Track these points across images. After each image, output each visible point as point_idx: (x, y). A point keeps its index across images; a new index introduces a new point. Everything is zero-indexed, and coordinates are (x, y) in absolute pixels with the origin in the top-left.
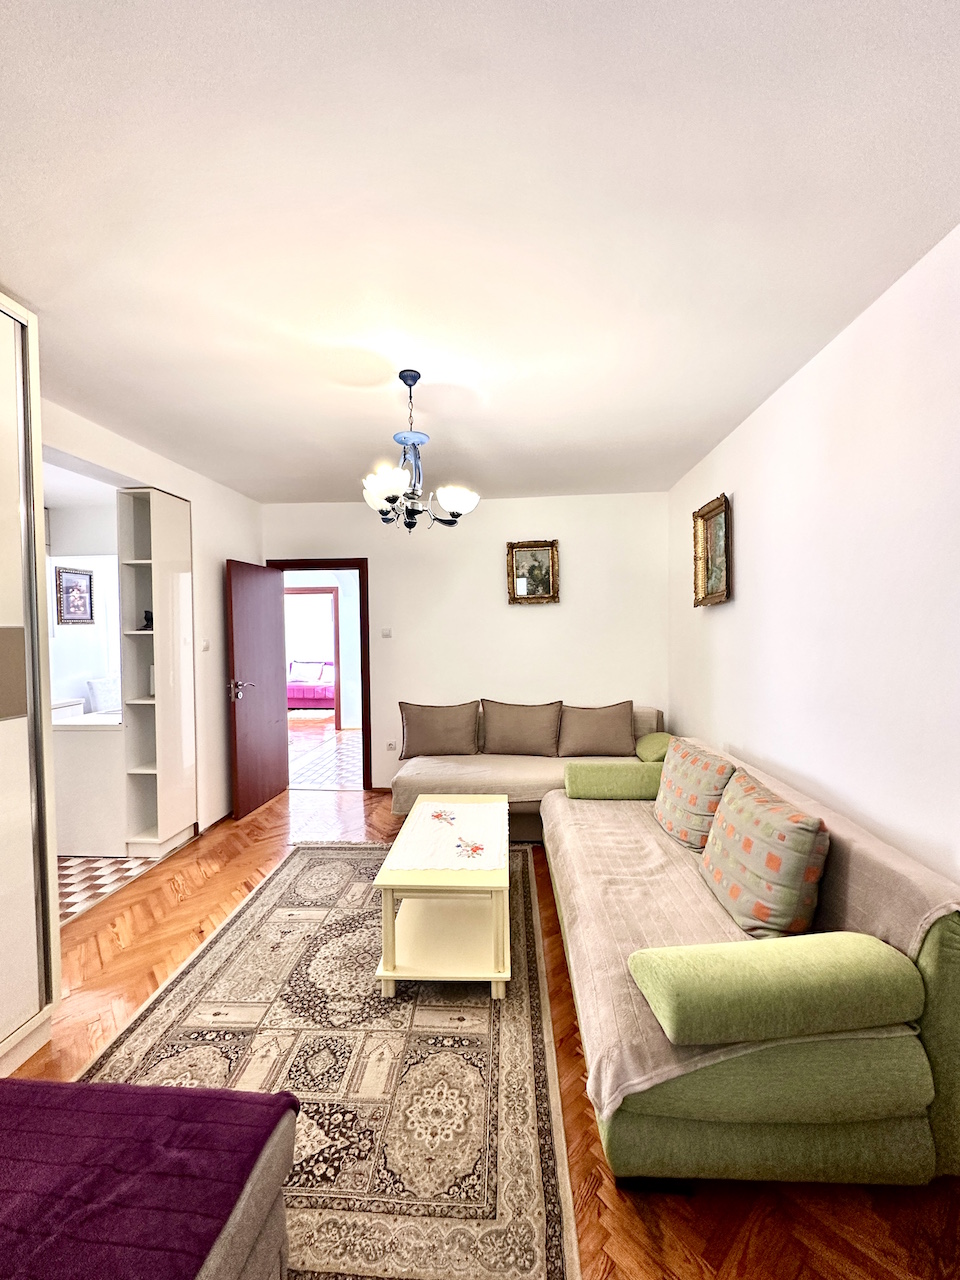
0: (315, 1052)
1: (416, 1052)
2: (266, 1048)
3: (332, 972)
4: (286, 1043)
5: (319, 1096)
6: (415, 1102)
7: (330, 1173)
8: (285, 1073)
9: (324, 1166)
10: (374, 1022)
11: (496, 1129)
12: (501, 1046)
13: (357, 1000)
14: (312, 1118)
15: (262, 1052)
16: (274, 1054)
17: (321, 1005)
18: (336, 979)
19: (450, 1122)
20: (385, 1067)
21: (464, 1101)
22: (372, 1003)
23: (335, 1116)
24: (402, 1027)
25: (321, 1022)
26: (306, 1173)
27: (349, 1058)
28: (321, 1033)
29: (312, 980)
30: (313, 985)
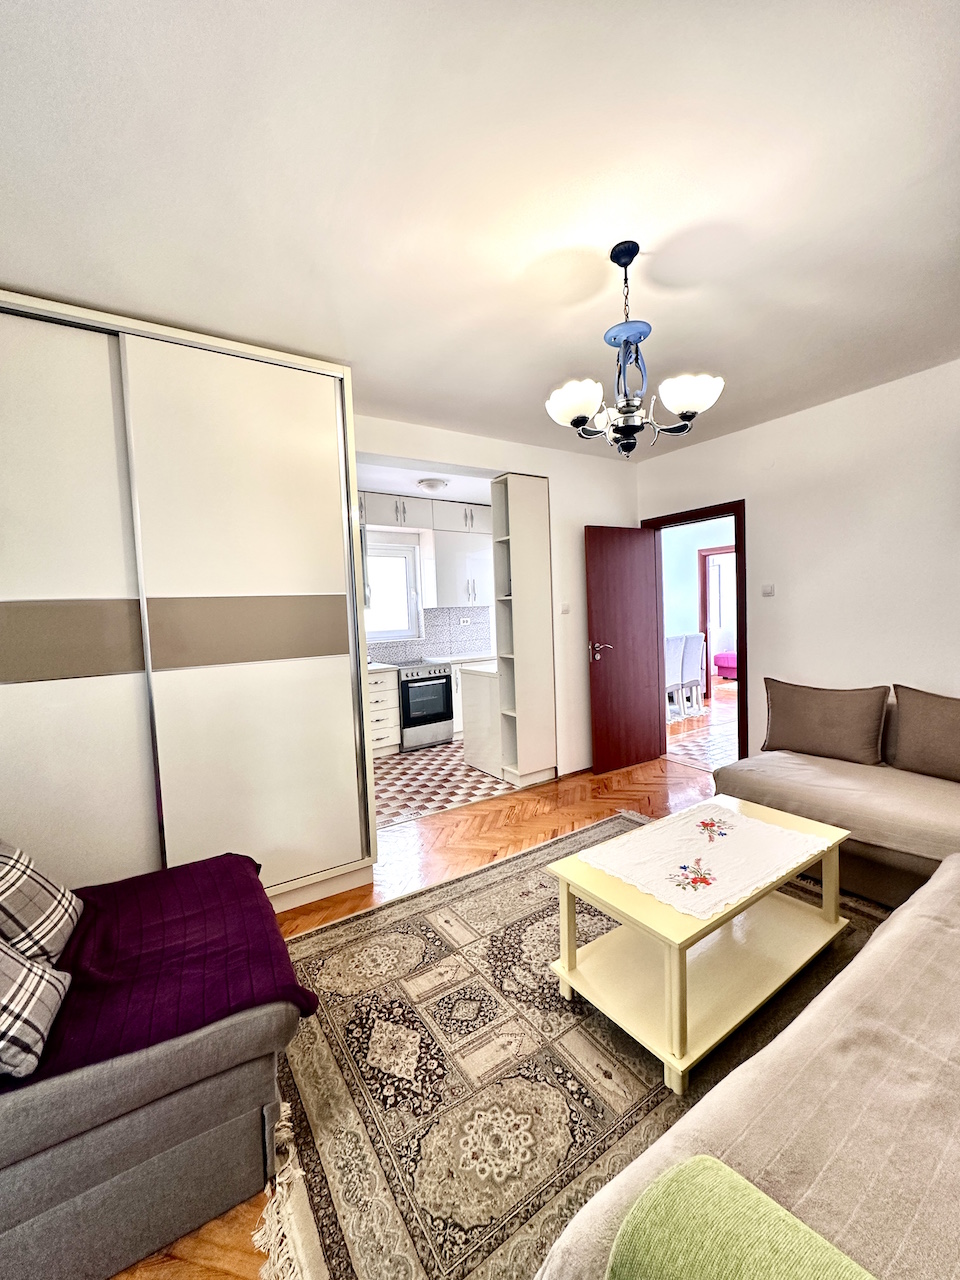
0: (469, 999)
1: (536, 1066)
2: (448, 969)
3: (543, 941)
4: (462, 974)
5: (441, 1036)
6: (490, 1111)
7: (390, 1101)
8: (440, 997)
9: (392, 1092)
10: (532, 1010)
11: (527, 1219)
12: (620, 1143)
13: (537, 980)
14: (421, 1047)
15: (442, 970)
16: (446, 978)
17: (510, 964)
18: (540, 948)
19: (499, 1161)
20: (503, 1055)
21: (528, 1156)
22: (545, 991)
23: (434, 1061)
24: (548, 1034)
25: (496, 978)
26: (381, 1084)
27: (485, 1024)
28: (488, 987)
29: (523, 937)
30: (521, 942)
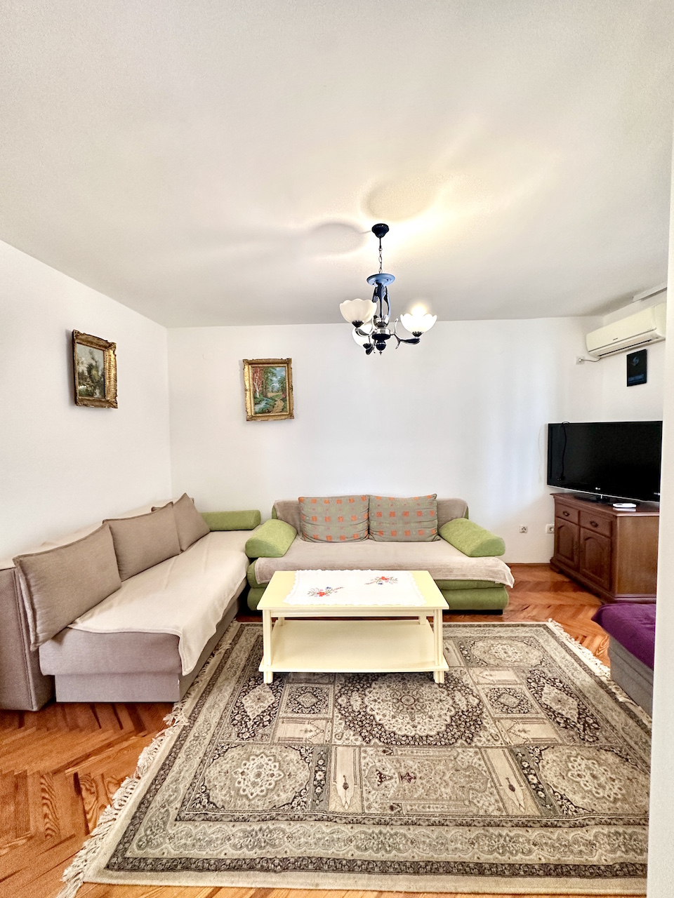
0: (505, 705)
1: (478, 663)
2: (518, 733)
3: (430, 717)
4: (508, 724)
7: (557, 681)
8: (527, 715)
10: (467, 681)
13: (453, 694)
15: (523, 734)
16: (521, 727)
17: (467, 712)
18: (436, 713)
21: (494, 645)
23: (533, 686)
24: (464, 670)
25: (481, 709)
27: (498, 689)
28: (489, 707)
30: (447, 726)
